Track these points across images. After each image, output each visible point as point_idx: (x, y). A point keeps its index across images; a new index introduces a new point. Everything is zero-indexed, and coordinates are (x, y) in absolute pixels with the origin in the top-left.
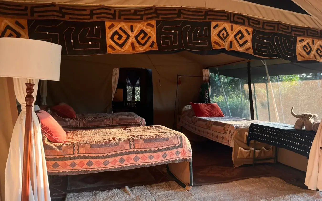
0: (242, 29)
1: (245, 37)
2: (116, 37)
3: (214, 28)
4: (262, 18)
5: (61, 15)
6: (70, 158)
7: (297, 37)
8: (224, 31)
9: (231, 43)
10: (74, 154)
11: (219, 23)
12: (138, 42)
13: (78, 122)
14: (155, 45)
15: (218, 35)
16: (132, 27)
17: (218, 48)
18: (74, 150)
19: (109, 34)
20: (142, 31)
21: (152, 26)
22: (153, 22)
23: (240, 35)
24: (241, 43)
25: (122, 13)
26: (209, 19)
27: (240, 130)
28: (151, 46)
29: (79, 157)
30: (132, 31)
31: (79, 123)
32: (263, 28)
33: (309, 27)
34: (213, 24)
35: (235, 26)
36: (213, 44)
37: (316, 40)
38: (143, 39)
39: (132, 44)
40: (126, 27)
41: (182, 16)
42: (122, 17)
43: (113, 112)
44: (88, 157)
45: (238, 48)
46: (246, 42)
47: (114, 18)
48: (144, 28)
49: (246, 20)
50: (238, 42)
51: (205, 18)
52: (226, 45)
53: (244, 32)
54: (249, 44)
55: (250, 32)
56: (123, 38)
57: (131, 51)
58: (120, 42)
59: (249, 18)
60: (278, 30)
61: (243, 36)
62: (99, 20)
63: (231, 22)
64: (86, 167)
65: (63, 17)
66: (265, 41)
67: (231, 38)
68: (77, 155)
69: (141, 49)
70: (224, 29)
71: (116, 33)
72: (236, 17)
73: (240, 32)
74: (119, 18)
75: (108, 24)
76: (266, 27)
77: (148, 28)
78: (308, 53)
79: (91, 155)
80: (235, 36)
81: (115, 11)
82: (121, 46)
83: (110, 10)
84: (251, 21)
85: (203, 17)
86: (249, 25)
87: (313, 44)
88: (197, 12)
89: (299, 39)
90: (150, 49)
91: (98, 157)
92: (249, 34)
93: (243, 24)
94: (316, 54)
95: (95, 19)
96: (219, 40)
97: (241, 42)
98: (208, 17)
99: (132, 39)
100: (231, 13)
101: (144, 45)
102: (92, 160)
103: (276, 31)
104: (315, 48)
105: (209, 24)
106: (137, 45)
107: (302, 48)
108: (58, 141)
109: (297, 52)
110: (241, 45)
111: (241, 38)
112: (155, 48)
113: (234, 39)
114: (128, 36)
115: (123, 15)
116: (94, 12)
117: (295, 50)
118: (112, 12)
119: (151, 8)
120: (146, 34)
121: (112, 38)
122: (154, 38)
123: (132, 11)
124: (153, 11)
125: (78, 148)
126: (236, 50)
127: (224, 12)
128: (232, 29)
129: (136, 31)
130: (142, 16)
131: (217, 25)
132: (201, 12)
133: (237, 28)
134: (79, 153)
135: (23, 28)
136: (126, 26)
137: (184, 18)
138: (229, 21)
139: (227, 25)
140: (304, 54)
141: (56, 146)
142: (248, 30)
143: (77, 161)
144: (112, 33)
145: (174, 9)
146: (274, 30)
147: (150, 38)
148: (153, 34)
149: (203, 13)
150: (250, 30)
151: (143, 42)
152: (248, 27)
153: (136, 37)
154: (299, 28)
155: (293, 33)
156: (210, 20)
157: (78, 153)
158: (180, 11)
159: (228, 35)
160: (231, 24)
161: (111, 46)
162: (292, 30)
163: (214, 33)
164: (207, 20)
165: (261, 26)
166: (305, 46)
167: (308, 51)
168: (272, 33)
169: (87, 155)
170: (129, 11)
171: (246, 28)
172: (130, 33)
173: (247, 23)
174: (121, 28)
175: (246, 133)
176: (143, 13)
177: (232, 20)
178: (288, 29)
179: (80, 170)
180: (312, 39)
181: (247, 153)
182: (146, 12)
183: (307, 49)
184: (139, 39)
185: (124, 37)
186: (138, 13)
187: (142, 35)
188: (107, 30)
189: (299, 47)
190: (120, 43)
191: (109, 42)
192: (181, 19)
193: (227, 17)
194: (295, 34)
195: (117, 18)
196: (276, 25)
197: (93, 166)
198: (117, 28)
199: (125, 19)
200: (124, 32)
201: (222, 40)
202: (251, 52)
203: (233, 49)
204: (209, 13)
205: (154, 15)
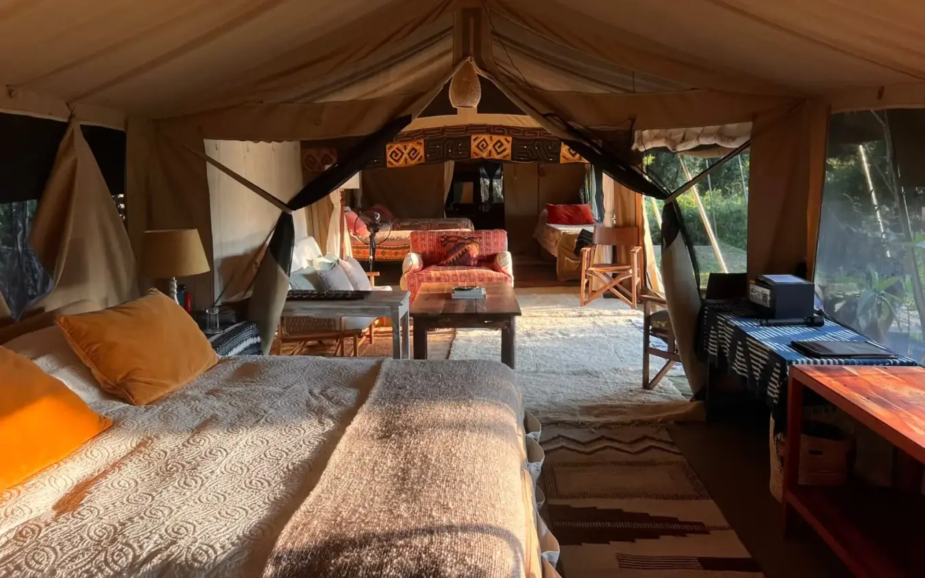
0: (502, 139)
1: (504, 145)
2: (394, 154)
3: (475, 140)
4: (523, 126)
7: (561, 141)
8: (483, 142)
9: (490, 152)
11: (479, 136)
12: (411, 158)
14: (423, 158)
15: (478, 146)
16: (405, 146)
17: (476, 157)
19: (389, 153)
20: (413, 149)
21: (421, 144)
22: (422, 141)
23: (499, 144)
24: (499, 151)
25: (398, 136)
27: (568, 237)
28: (419, 160)
30: (405, 149)
32: (523, 135)
34: (473, 137)
35: (494, 137)
36: (472, 153)
38: (413, 154)
39: (406, 159)
40: (401, 147)
41: (446, 133)
42: (399, 140)
43: (447, 217)
45: (496, 156)
46: (505, 150)
47: (392, 141)
48: (415, 147)
49: (506, 130)
50: (496, 150)
51: (466, 133)
52: (484, 155)
53: (503, 141)
54: (508, 151)
56: (398, 155)
57: (404, 165)
58: (397, 158)
59: (508, 128)
60: (540, 135)
61: (502, 145)
63: (490, 134)
66: (525, 147)
67: (490, 147)
69: (412, 163)
70: (484, 140)
71: (394, 152)
72: (496, 128)
73: (499, 141)
74: (396, 140)
75: (388, 146)
76: (527, 135)
77: (417, 146)
78: (573, 155)
79: (384, 246)
80: (494, 146)
82: (397, 161)
84: (511, 130)
85: (464, 133)
86: (509, 134)
88: (459, 128)
90: (419, 162)
92: (508, 142)
93: (503, 134)
96: (477, 150)
97: (499, 150)
98: (468, 132)
99: (405, 155)
100: (491, 126)
101: (414, 159)
103: (538, 137)
105: (470, 137)
106: (409, 160)
107: (567, 151)
109: (561, 154)
110: (498, 153)
111: (499, 147)
112: (423, 161)
113: (493, 148)
114: (403, 153)
115: (399, 138)
117: (559, 153)
119: (420, 130)
120: (416, 151)
121: (391, 156)
122: (422, 153)
123: (406, 135)
124: (421, 132)
127: (484, 125)
128: (491, 140)
129: (409, 148)
130: (413, 137)
131: (477, 138)
132: (462, 128)
133: (496, 138)
137: (447, 135)
139: (487, 137)
140: (570, 156)
142: (508, 139)
144: (390, 152)
145: (439, 129)
146: (536, 136)
147: (419, 153)
149: (465, 129)
150: (510, 139)
151: (413, 157)
152: (507, 136)
153: (409, 154)
156: (470, 134)
158: (444, 129)
159: (487, 145)
160: (490, 136)
161: (389, 162)
163: (474, 145)
164: (467, 135)
165: (521, 134)
166: (571, 149)
167: (573, 152)
168: (533, 139)
170: (403, 134)
171: (505, 137)
172: (404, 151)
173: (506, 133)
174: (397, 148)
175: (576, 240)
176: (413, 135)
177: (492, 132)
178: (551, 134)
181: (576, 264)
182: (416, 134)
184: (411, 155)
185: (400, 154)
186: (410, 135)
187: (413, 152)
188: (387, 150)
189: (564, 150)
191: (389, 159)
192: (445, 135)
193: (487, 129)
194: (559, 138)
196: (538, 132)
197: (386, 255)
198: (394, 148)
199: (400, 141)
200: (401, 151)
201: (480, 149)
202: (509, 158)
203: (492, 157)
204: (469, 128)
205: (422, 135)
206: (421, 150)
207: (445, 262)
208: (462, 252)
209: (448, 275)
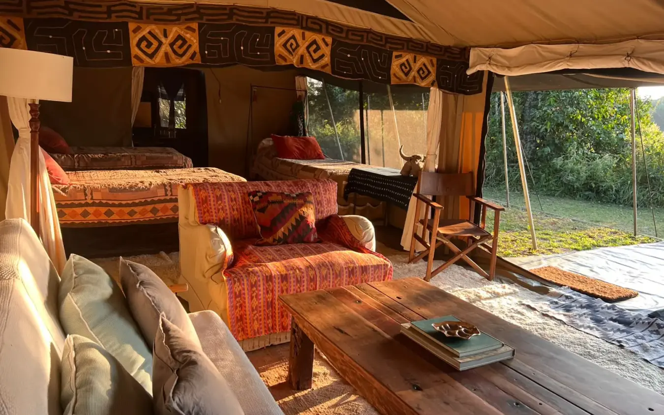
0: (318, 38)
1: (321, 49)
2: (144, 44)
3: (280, 35)
4: (346, 23)
5: (67, 12)
6: (80, 205)
7: (392, 52)
8: (292, 41)
9: (302, 57)
10: (86, 199)
11: (286, 29)
12: (175, 52)
13: (76, 160)
14: (198, 56)
15: (285, 45)
16: (165, 31)
17: (284, 63)
18: (86, 195)
19: (134, 40)
20: (179, 37)
21: (193, 30)
22: (195, 25)
23: (314, 47)
24: (315, 58)
25: (152, 11)
26: (272, 23)
28: (192, 57)
29: (93, 204)
30: (166, 36)
31: (78, 162)
32: (347, 37)
33: (411, 38)
34: (278, 30)
35: (307, 33)
36: (277, 58)
37: (418, 57)
38: (180, 47)
39: (166, 54)
40: (157, 31)
41: (235, 17)
42: (152, 17)
43: (134, 146)
44: (107, 205)
45: (310, 64)
46: (322, 56)
47: (140, 18)
48: (182, 33)
49: (324, 26)
50: (311, 56)
51: (266, 22)
52: (294, 60)
53: (320, 42)
54: (327, 60)
55: (329, 43)
56: (153, 46)
57: (165, 65)
58: (150, 51)
59: (328, 23)
60: (368, 41)
61: (318, 48)
62: (120, 20)
63: (302, 28)
64: (103, 218)
65: (71, 14)
66: (349, 56)
67: (302, 50)
68: (90, 202)
69: (178, 62)
70: (293, 37)
71: (144, 38)
72: (309, 20)
73: (314, 42)
74: (148, 18)
75: (132, 26)
76: (351, 37)
77: (187, 33)
78: (407, 74)
79: (110, 202)
80: (308, 48)
81: (141, 8)
82: (151, 56)
83: (135, 7)
84: (330, 27)
85: (264, 21)
86: (328, 33)
87: (415, 62)
88: (255, 12)
89: (395, 54)
90: (191, 62)
91: (120, 205)
92: (327, 45)
93: (319, 31)
94: (417, 75)
95: (114, 19)
96: (285, 53)
97: (315, 56)
98: (270, 20)
99: (165, 48)
100: (302, 16)
101: (182, 56)
102: (112, 209)
103: (364, 43)
104: (416, 67)
105: (272, 31)
106: (173, 56)
107: (399, 67)
108: (60, 181)
109: (392, 72)
110: (315, 61)
111: (315, 51)
112: (198, 60)
113: (306, 51)
114: (160, 44)
115: (153, 14)
116: (113, 9)
117: (390, 69)
118: (138, 9)
119: (191, 5)
120: (185, 41)
121: (138, 45)
122: (196, 47)
123: (165, 10)
124: (194, 9)
125: (92, 192)
126: (308, 67)
127: (293, 13)
128: (304, 38)
129: (171, 36)
130: (179, 15)
131: (283, 32)
132: (262, 13)
133: (311, 36)
134: (94, 198)
135: (18, 29)
136: (157, 29)
137: (237, 20)
138: (300, 27)
139: (296, 32)
140: (402, 75)
141: (59, 188)
142: (326, 40)
143: (91, 210)
144: (137, 39)
145: (223, 8)
146: (362, 40)
147: (190, 46)
148: (195, 41)
149: (265, 14)
150: (329, 40)
151: (181, 51)
152: (325, 36)
153: (172, 45)
154: (396, 40)
155: (388, 45)
156: (272, 25)
157: (92, 199)
158: (232, 10)
159: (298, 46)
160: (302, 31)
161: (137, 57)
162: (387, 42)
163: (279, 42)
164: (269, 25)
165: (343, 35)
166: (403, 64)
167: (406, 70)
168: (359, 45)
169: (104, 202)
170: (161, 8)
171: (323, 37)
172: (163, 40)
173: (324, 31)
174: (150, 33)
175: (345, 183)
176: (180, 12)
177: (304, 25)
178: (381, 40)
179: (96, 222)
180: (413, 55)
182: (185, 11)
183: (406, 68)
184: (175, 47)
185: (155, 44)
186: (174, 12)
187: (180, 42)
188: (131, 35)
189: (395, 65)
190: (150, 53)
191: (135, 51)
192: (234, 21)
193: (298, 20)
194: (390, 48)
195: (144, 17)
196: (365, 34)
197: (114, 217)
198: (145, 32)
199: (155, 20)
200: (155, 37)
201: (290, 52)
202: (328, 70)
203: (304, 65)
204: (272, 15)
205: (196, 16)
206: (193, 40)
207: (270, 240)
208: (296, 220)
209: (300, 269)
